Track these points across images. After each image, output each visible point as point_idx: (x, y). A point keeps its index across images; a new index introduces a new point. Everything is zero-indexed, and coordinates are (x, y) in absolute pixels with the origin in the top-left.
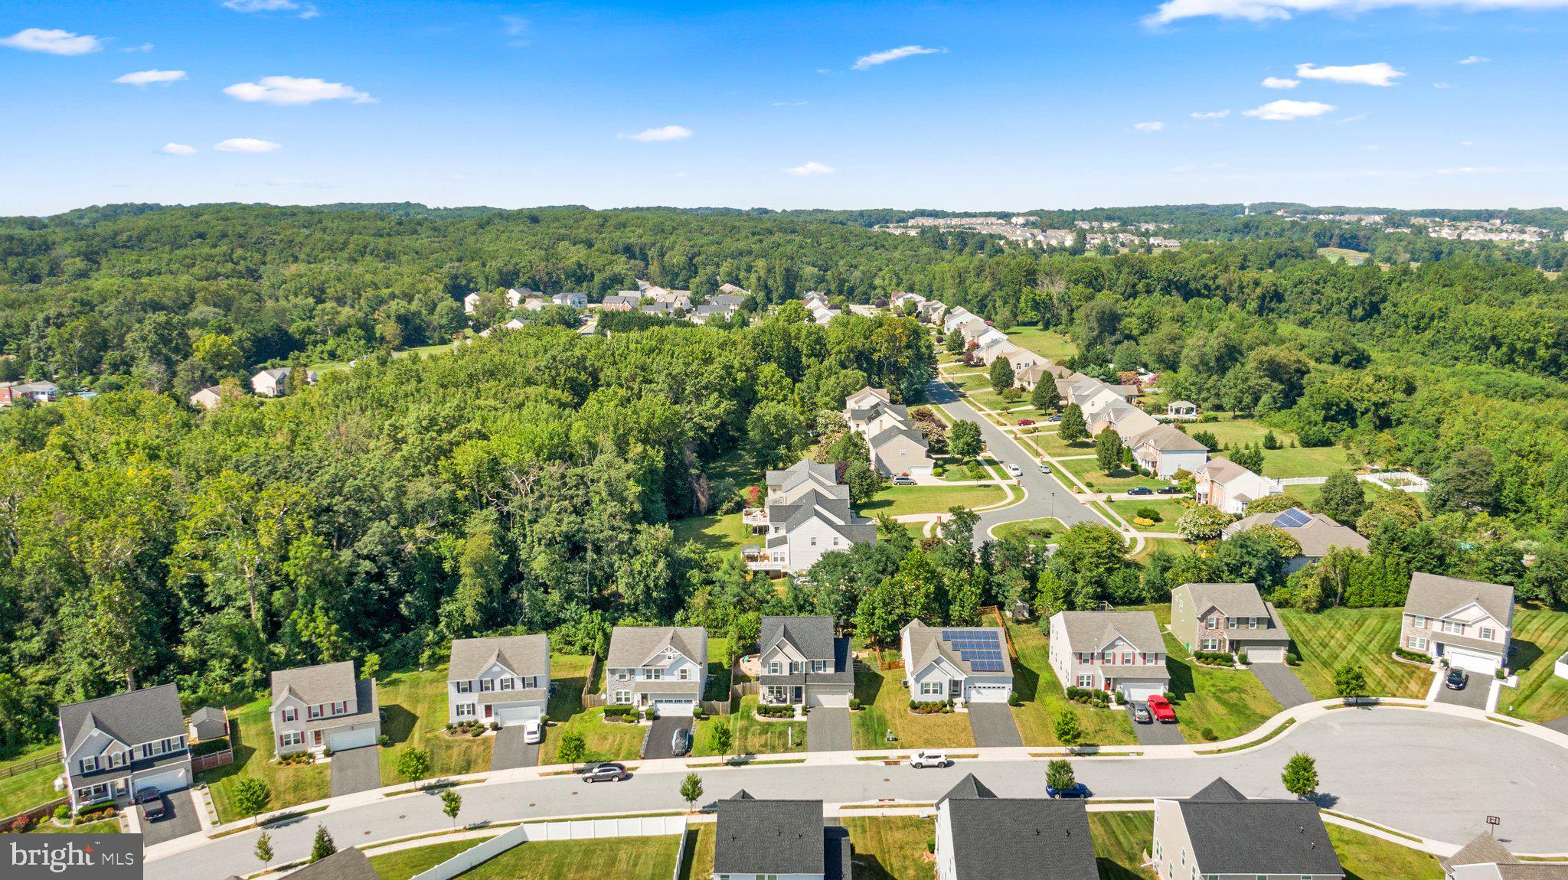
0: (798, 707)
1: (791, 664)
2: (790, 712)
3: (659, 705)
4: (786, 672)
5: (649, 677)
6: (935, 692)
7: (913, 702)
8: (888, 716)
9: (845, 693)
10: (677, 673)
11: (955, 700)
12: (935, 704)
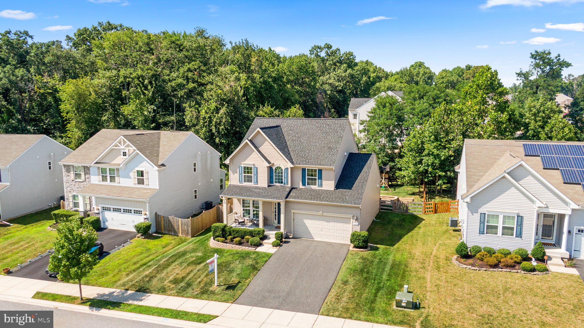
0: (272, 234)
1: (270, 169)
2: (257, 239)
3: (108, 215)
4: (263, 181)
5: (104, 179)
6: (507, 231)
7: (463, 246)
8: (414, 265)
9: (346, 221)
10: (133, 175)
11: (549, 252)
12: (507, 254)
